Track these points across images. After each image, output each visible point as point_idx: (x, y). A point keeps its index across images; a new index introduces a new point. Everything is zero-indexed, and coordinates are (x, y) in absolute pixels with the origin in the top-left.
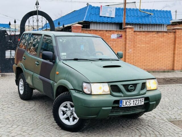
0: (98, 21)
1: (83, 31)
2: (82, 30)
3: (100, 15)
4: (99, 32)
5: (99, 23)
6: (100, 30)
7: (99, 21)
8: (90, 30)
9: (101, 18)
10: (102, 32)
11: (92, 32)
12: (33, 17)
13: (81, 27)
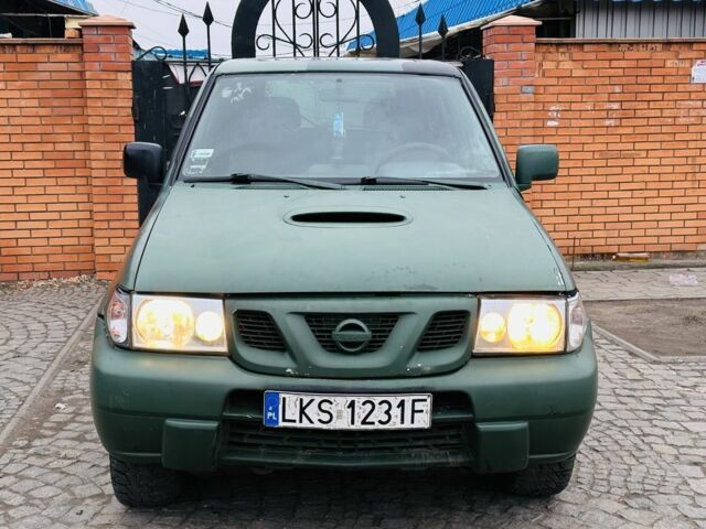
1: (544, 48)
2: (536, 44)
4: (628, 55)
5: (625, 7)
6: (631, 44)
8: (581, 45)
10: (642, 53)
11: (593, 56)
13: (534, 30)
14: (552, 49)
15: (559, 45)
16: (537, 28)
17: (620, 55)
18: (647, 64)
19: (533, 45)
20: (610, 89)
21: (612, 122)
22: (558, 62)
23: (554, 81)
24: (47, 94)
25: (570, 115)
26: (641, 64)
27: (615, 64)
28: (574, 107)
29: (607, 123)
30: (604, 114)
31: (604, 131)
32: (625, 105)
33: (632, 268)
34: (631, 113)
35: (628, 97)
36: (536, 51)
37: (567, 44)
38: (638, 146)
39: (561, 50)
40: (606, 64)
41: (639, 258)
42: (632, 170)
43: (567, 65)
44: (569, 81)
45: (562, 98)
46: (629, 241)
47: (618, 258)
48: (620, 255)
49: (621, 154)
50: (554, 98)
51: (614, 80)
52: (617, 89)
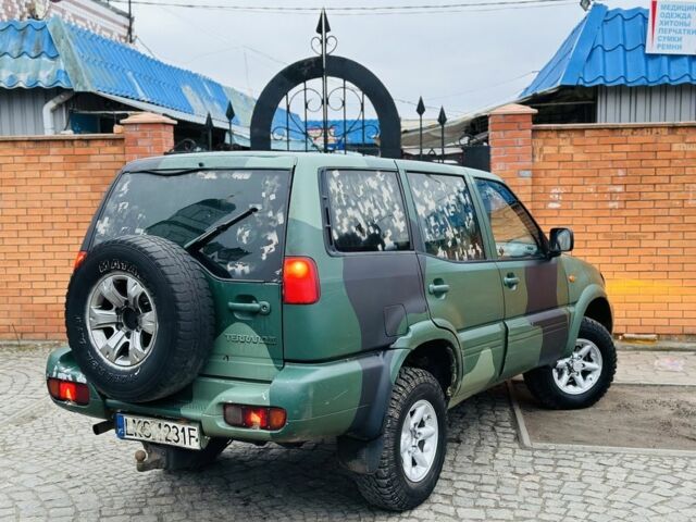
1: (544, 135)
2: (533, 131)
3: (647, 52)
9: (652, 65)
10: (647, 137)
12: (305, 89)
13: (530, 118)
14: (552, 135)
15: (560, 131)
16: (533, 115)
17: (622, 139)
18: (651, 147)
19: (530, 132)
20: (613, 172)
21: (616, 205)
22: (559, 147)
23: (555, 165)
25: (572, 197)
26: (645, 148)
27: (616, 148)
28: (575, 189)
29: (611, 205)
30: (607, 197)
31: (607, 213)
32: (629, 188)
33: (635, 349)
34: (637, 196)
35: (632, 180)
36: (533, 137)
38: (644, 228)
39: (562, 135)
40: (609, 148)
41: (647, 340)
42: (639, 252)
43: (568, 149)
44: (570, 165)
45: (563, 181)
46: (637, 322)
47: (624, 339)
48: (626, 335)
49: (627, 236)
50: (556, 181)
51: (616, 164)
52: (621, 173)
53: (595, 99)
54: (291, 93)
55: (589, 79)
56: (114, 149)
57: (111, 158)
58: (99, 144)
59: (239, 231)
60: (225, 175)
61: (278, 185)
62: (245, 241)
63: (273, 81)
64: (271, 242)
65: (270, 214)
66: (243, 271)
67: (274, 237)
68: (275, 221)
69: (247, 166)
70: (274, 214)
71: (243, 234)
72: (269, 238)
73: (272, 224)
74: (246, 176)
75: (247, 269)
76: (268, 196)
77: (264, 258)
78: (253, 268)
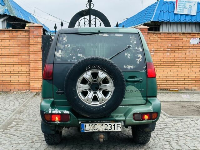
0: (171, 20)
1: (150, 34)
3: (175, 13)
4: (173, 36)
5: (174, 23)
6: (174, 33)
7: (174, 21)
8: (160, 33)
9: (176, 16)
10: (176, 36)
11: (163, 36)
12: (84, 19)
13: (147, 29)
14: (152, 34)
15: (154, 33)
16: (148, 29)
17: (171, 36)
18: (178, 39)
19: (147, 33)
20: (168, 45)
21: (169, 54)
22: (154, 38)
23: (153, 43)
24: (20, 43)
25: (157, 52)
26: (176, 39)
27: (169, 38)
28: (158, 49)
29: (167, 54)
30: (166, 52)
31: (166, 56)
32: (172, 49)
33: (173, 93)
34: (174, 52)
35: (172, 47)
36: (148, 35)
37: (156, 33)
38: (175, 60)
39: (155, 35)
40: (167, 38)
41: (176, 90)
42: (174, 67)
43: (156, 39)
44: (157, 43)
45: (155, 47)
46: (173, 86)
47: (170, 90)
48: (170, 89)
49: (171, 62)
50: (153, 47)
51: (169, 43)
52: (170, 45)
53: (160, 25)
54: (80, 19)
55: (160, 20)
56: (26, 34)
57: (24, 36)
58: (21, 32)
59: (126, 54)
60: (112, 35)
61: (135, 39)
62: (129, 58)
63: (75, 16)
64: (139, 58)
65: (136, 48)
66: (131, 68)
67: (140, 56)
68: (139, 50)
69: (120, 32)
70: (138, 48)
71: (128, 55)
72: (139, 56)
73: (138, 51)
74: (121, 35)
75: (132, 67)
76: (133, 42)
77: (138, 63)
78: (134, 67)
